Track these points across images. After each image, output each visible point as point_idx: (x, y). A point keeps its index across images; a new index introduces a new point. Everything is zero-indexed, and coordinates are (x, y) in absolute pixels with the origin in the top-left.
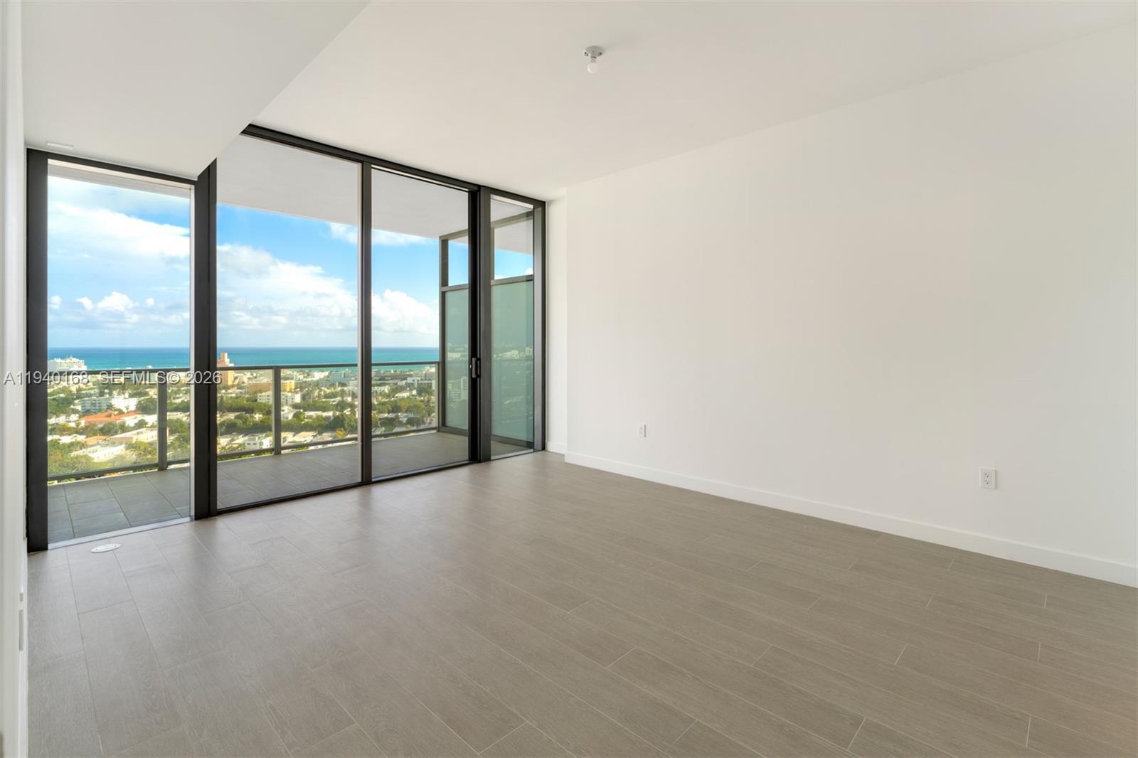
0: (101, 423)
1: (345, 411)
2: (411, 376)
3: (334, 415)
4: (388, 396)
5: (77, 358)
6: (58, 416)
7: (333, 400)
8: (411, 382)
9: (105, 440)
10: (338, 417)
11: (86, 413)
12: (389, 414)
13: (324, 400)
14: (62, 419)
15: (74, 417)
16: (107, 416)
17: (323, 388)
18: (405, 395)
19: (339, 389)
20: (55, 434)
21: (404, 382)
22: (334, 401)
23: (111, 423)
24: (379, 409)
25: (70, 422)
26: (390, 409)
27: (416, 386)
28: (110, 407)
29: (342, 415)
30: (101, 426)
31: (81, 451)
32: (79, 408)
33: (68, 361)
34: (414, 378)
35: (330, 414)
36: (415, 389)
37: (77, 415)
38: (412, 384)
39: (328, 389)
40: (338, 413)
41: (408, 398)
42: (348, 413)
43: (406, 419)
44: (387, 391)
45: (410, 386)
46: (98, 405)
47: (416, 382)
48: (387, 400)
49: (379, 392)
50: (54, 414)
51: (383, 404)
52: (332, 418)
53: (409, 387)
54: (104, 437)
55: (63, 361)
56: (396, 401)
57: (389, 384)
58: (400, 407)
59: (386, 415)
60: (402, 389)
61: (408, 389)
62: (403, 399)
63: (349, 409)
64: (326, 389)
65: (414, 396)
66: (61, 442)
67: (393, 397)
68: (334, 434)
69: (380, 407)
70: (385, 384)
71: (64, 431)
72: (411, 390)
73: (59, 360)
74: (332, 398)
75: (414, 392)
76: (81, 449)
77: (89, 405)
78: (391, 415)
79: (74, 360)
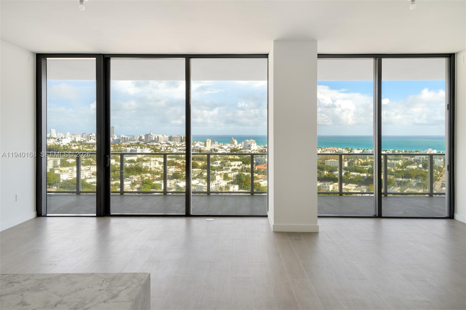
0: (262, 169)
3: (367, 176)
4: (402, 167)
6: (248, 165)
7: (366, 166)
8: (418, 158)
9: (264, 177)
10: (370, 177)
11: (257, 164)
12: (403, 178)
13: (361, 166)
16: (264, 166)
17: (360, 159)
18: (414, 167)
19: (369, 160)
21: (413, 159)
22: (367, 168)
24: (396, 175)
26: (404, 176)
30: (263, 170)
31: (257, 181)
32: (255, 162)
33: (250, 141)
35: (365, 175)
36: (421, 164)
37: (254, 165)
38: (419, 160)
39: (363, 160)
40: (369, 175)
41: (416, 169)
43: (415, 183)
44: (400, 164)
45: (418, 162)
46: (261, 161)
47: (421, 160)
48: (401, 170)
51: (398, 172)
52: (366, 178)
53: (416, 162)
54: (264, 176)
55: (249, 141)
56: (407, 171)
57: (402, 159)
58: (410, 175)
59: (401, 179)
60: (411, 163)
61: (416, 163)
62: (413, 170)
64: (361, 160)
65: (420, 168)
67: (405, 168)
68: (368, 187)
69: (397, 174)
70: (399, 160)
72: (418, 164)
74: (365, 165)
75: (421, 166)
76: (257, 180)
77: (258, 161)
78: (404, 180)
79: (253, 141)
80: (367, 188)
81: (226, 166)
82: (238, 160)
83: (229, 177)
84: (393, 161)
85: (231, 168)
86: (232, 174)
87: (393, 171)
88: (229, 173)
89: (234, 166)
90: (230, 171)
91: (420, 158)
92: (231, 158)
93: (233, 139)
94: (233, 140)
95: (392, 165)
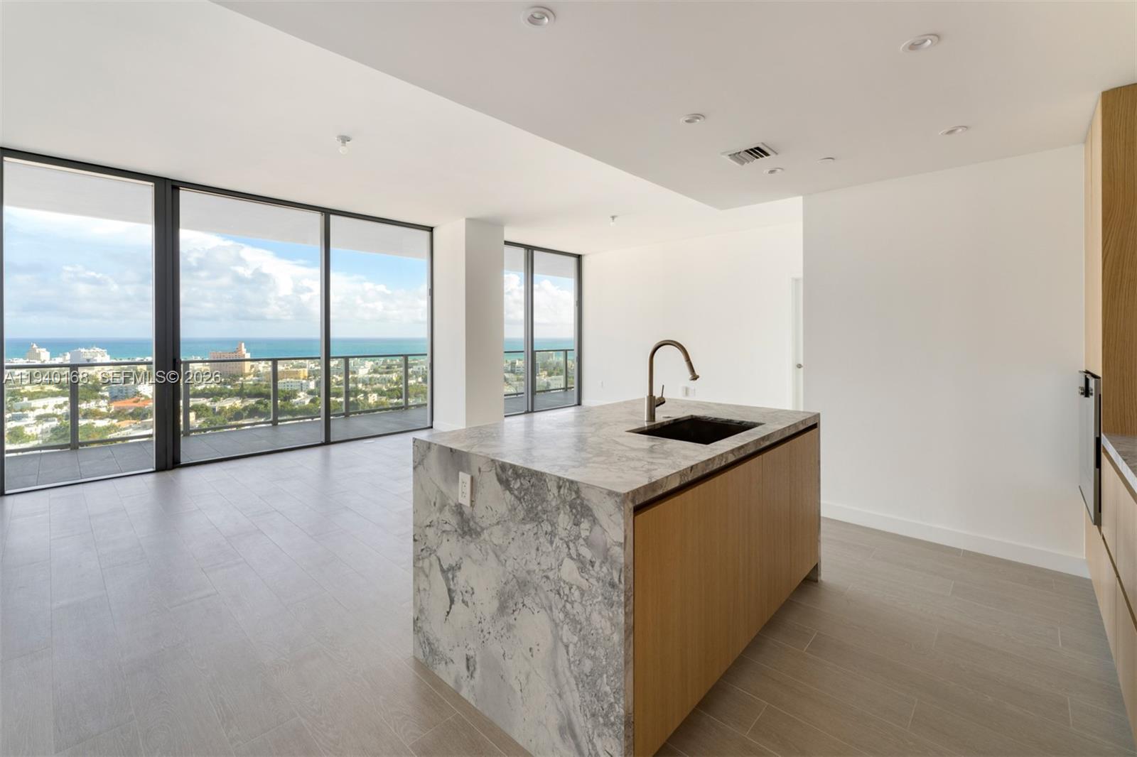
0: (130, 408)
1: (358, 397)
2: (416, 364)
3: (348, 401)
4: (396, 383)
5: (100, 348)
6: (88, 402)
8: (417, 370)
9: (136, 423)
10: (352, 402)
11: (114, 398)
12: (398, 399)
13: (337, 387)
14: (92, 405)
15: (103, 403)
16: (134, 402)
17: (335, 376)
18: (412, 382)
20: (90, 418)
23: (140, 408)
24: (389, 395)
25: (100, 407)
27: (421, 373)
28: (137, 393)
29: (357, 400)
30: (131, 411)
31: (116, 434)
32: (107, 394)
33: (92, 350)
34: (418, 367)
36: (420, 376)
37: (106, 401)
39: (339, 376)
40: (351, 399)
41: (415, 384)
42: (362, 398)
44: (394, 379)
45: (416, 374)
46: (124, 391)
47: (421, 371)
48: (396, 387)
49: (387, 380)
50: (85, 400)
51: (393, 390)
54: (134, 421)
55: (87, 351)
57: (396, 372)
59: (396, 401)
63: (362, 395)
64: (337, 377)
65: (420, 383)
66: (95, 426)
69: (390, 393)
70: (392, 372)
71: (97, 415)
72: (417, 377)
73: (83, 350)
75: (420, 379)
76: (116, 432)
77: (117, 391)
78: (401, 401)
79: (98, 349)
81: (15, 411)
82: (54, 395)
83: (30, 434)
84: (384, 375)
85: (32, 415)
86: (40, 426)
87: (385, 390)
88: (27, 426)
89: (41, 409)
90: (31, 420)
91: (419, 369)
92: (31, 391)
93: (35, 346)
94: (34, 350)
95: (383, 381)
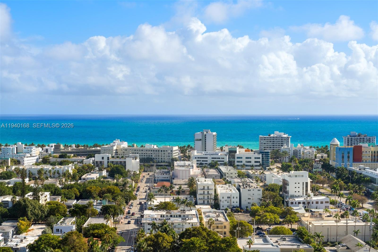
80: (13, 227)
